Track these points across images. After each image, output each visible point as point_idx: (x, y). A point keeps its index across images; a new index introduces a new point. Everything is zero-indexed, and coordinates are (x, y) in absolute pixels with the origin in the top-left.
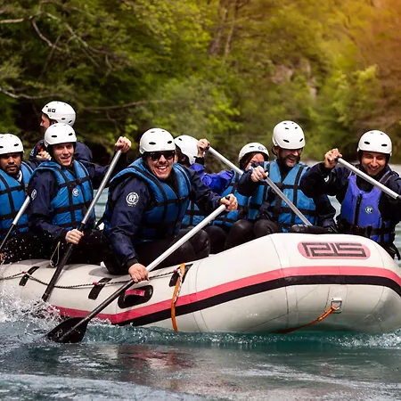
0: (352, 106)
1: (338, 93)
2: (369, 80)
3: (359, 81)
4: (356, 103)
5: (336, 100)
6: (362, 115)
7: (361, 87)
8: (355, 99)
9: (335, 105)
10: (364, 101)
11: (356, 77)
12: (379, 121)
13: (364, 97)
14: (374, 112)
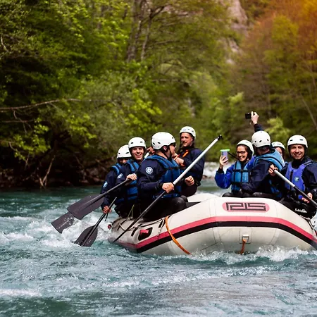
0: (226, 122)
1: (216, 113)
2: (237, 104)
3: (231, 104)
4: (229, 120)
5: (215, 118)
6: (234, 128)
7: (232, 108)
8: (229, 117)
9: (214, 121)
10: (235, 118)
11: (228, 102)
12: (246, 132)
13: (235, 115)
14: (242, 126)
